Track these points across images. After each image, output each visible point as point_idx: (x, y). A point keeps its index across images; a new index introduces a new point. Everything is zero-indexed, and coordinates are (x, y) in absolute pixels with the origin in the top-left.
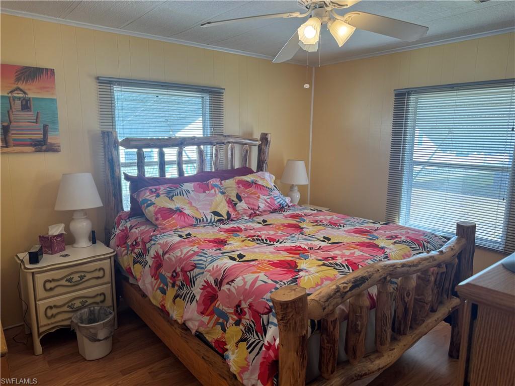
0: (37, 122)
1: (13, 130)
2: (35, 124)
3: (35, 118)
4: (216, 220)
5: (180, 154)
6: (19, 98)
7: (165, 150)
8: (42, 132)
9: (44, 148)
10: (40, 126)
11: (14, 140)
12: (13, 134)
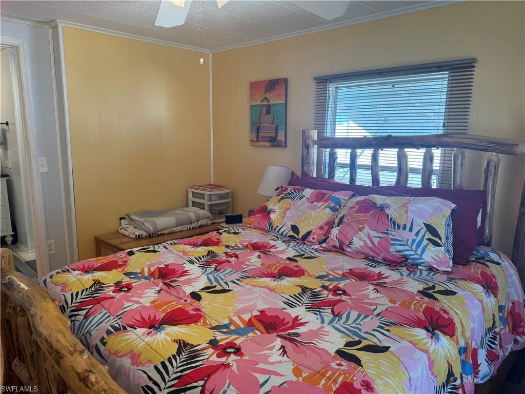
0: (272, 124)
1: (262, 130)
2: (271, 125)
3: (272, 120)
4: (288, 235)
5: (375, 158)
6: (265, 105)
7: (359, 151)
8: (274, 131)
9: (275, 143)
10: (274, 126)
11: (262, 137)
12: (261, 132)
